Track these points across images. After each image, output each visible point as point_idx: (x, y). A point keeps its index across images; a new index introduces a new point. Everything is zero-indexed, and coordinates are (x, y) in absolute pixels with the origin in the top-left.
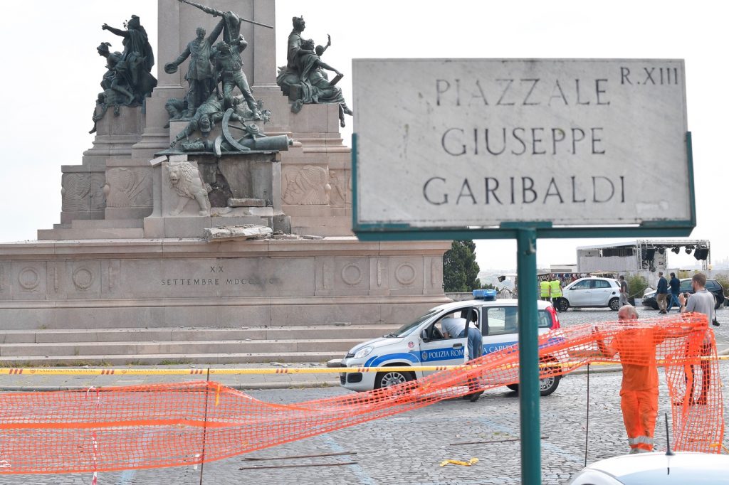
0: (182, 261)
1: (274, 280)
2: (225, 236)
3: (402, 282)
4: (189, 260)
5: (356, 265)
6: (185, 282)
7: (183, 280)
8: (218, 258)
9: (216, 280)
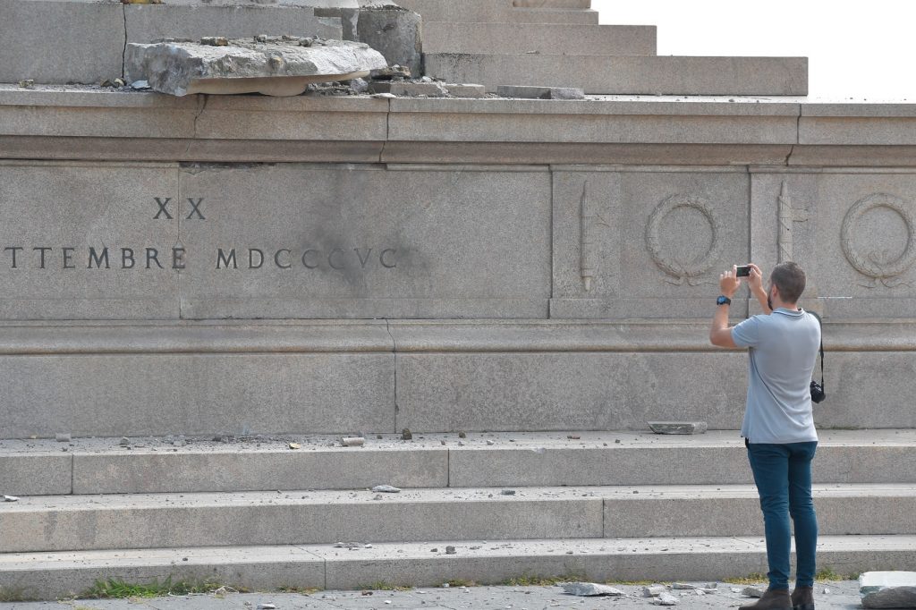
0: (40, 174)
1: (400, 255)
2: (250, 73)
3: (868, 267)
4: (72, 171)
5: (702, 201)
6: (54, 257)
7: (43, 249)
8: (184, 164)
9: (175, 250)
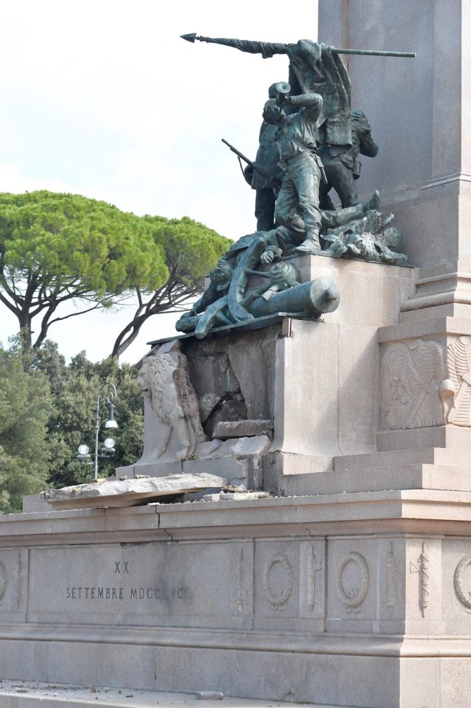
1: (184, 592)
4: (95, 549)
6: (89, 591)
7: (87, 589)
8: (123, 544)
9: (120, 589)
